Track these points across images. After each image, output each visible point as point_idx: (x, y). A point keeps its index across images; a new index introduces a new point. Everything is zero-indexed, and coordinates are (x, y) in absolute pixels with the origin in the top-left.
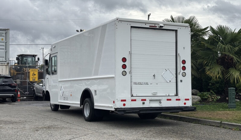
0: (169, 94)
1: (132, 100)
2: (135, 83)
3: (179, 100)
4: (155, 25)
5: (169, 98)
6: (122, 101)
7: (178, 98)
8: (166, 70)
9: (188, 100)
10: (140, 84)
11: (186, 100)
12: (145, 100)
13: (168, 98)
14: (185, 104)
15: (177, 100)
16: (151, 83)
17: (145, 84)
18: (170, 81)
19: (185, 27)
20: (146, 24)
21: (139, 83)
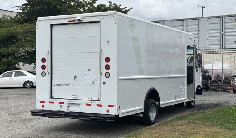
0: (92, 98)
1: (50, 102)
2: (56, 85)
3: (101, 106)
4: (74, 19)
5: (89, 102)
6: (41, 102)
7: (100, 104)
8: (88, 69)
9: (112, 106)
10: (61, 85)
11: (109, 106)
12: (63, 103)
13: (87, 103)
14: (108, 111)
15: (98, 105)
16: (72, 84)
17: (66, 86)
18: (93, 83)
19: (110, 16)
20: (64, 20)
21: (59, 84)
